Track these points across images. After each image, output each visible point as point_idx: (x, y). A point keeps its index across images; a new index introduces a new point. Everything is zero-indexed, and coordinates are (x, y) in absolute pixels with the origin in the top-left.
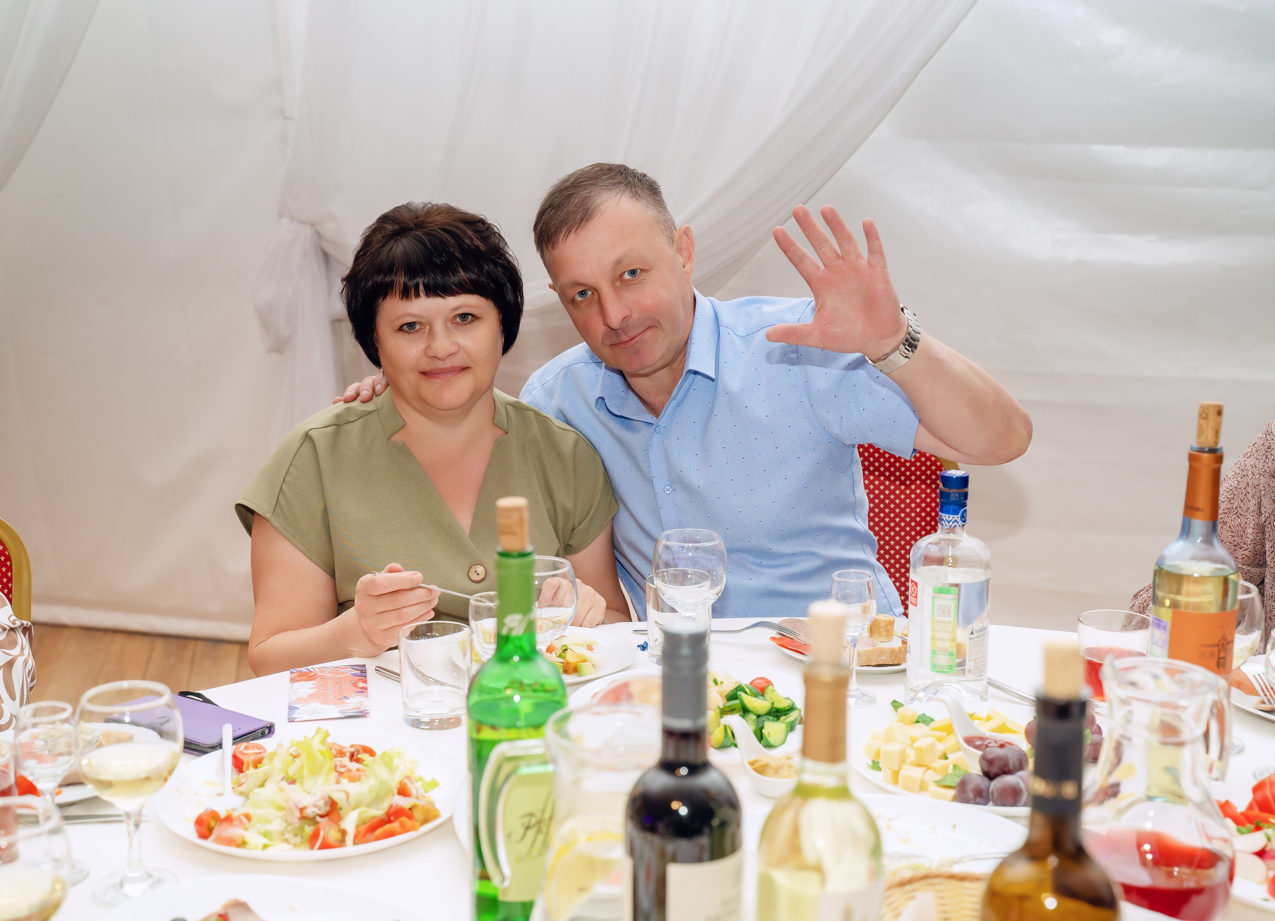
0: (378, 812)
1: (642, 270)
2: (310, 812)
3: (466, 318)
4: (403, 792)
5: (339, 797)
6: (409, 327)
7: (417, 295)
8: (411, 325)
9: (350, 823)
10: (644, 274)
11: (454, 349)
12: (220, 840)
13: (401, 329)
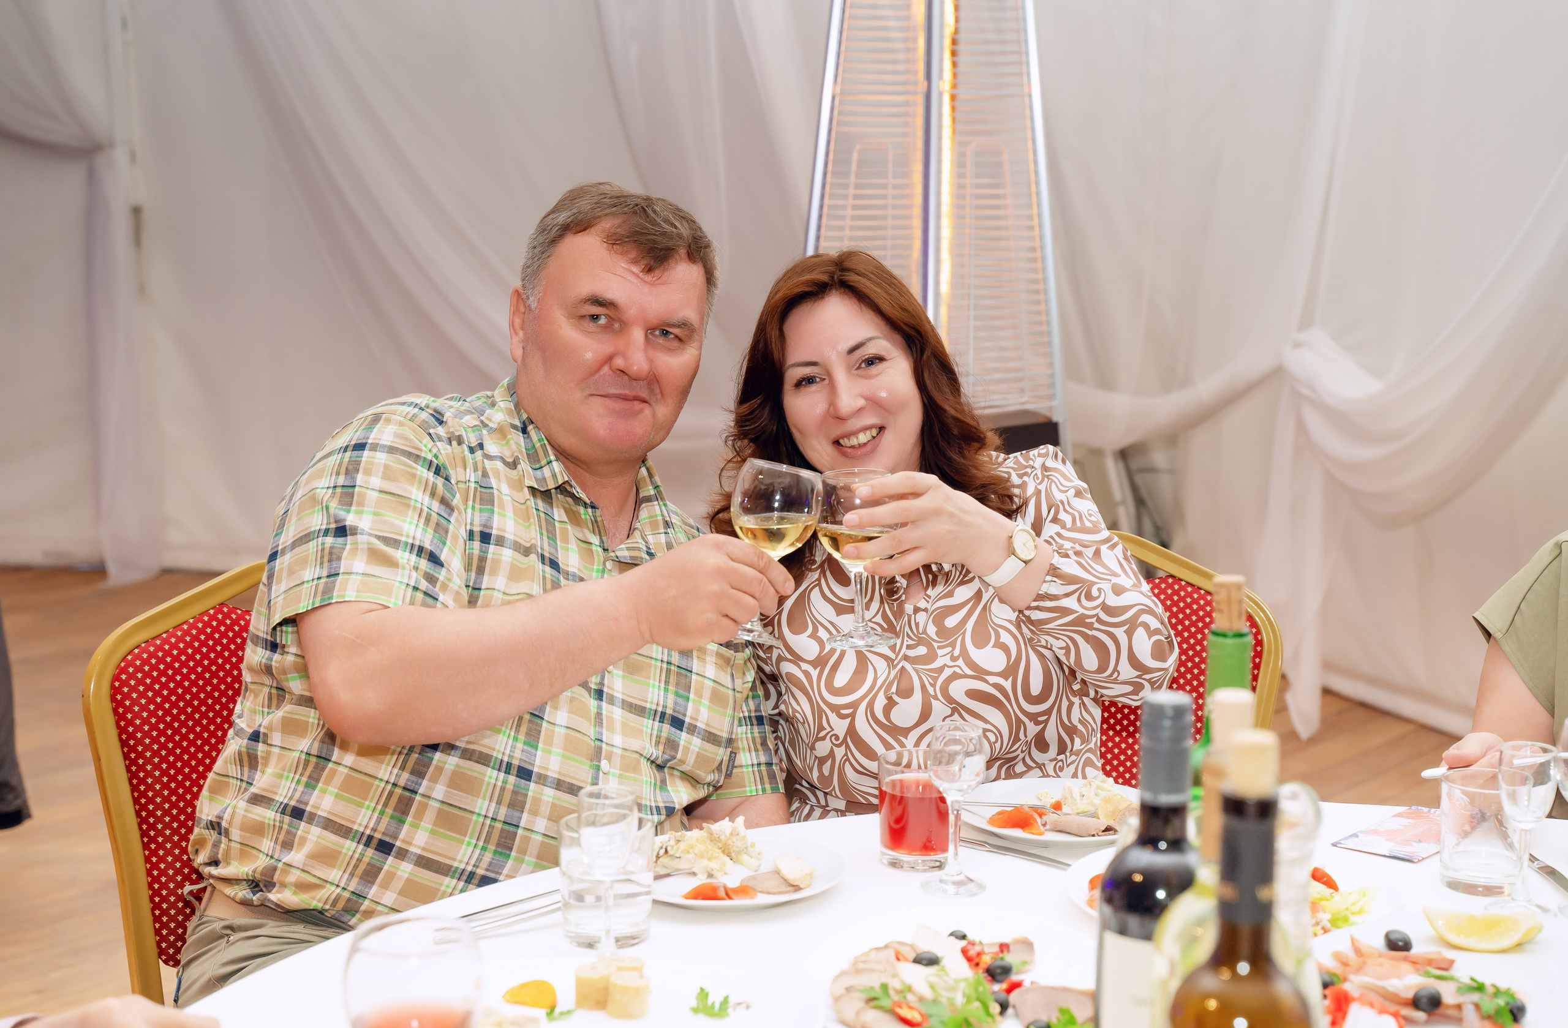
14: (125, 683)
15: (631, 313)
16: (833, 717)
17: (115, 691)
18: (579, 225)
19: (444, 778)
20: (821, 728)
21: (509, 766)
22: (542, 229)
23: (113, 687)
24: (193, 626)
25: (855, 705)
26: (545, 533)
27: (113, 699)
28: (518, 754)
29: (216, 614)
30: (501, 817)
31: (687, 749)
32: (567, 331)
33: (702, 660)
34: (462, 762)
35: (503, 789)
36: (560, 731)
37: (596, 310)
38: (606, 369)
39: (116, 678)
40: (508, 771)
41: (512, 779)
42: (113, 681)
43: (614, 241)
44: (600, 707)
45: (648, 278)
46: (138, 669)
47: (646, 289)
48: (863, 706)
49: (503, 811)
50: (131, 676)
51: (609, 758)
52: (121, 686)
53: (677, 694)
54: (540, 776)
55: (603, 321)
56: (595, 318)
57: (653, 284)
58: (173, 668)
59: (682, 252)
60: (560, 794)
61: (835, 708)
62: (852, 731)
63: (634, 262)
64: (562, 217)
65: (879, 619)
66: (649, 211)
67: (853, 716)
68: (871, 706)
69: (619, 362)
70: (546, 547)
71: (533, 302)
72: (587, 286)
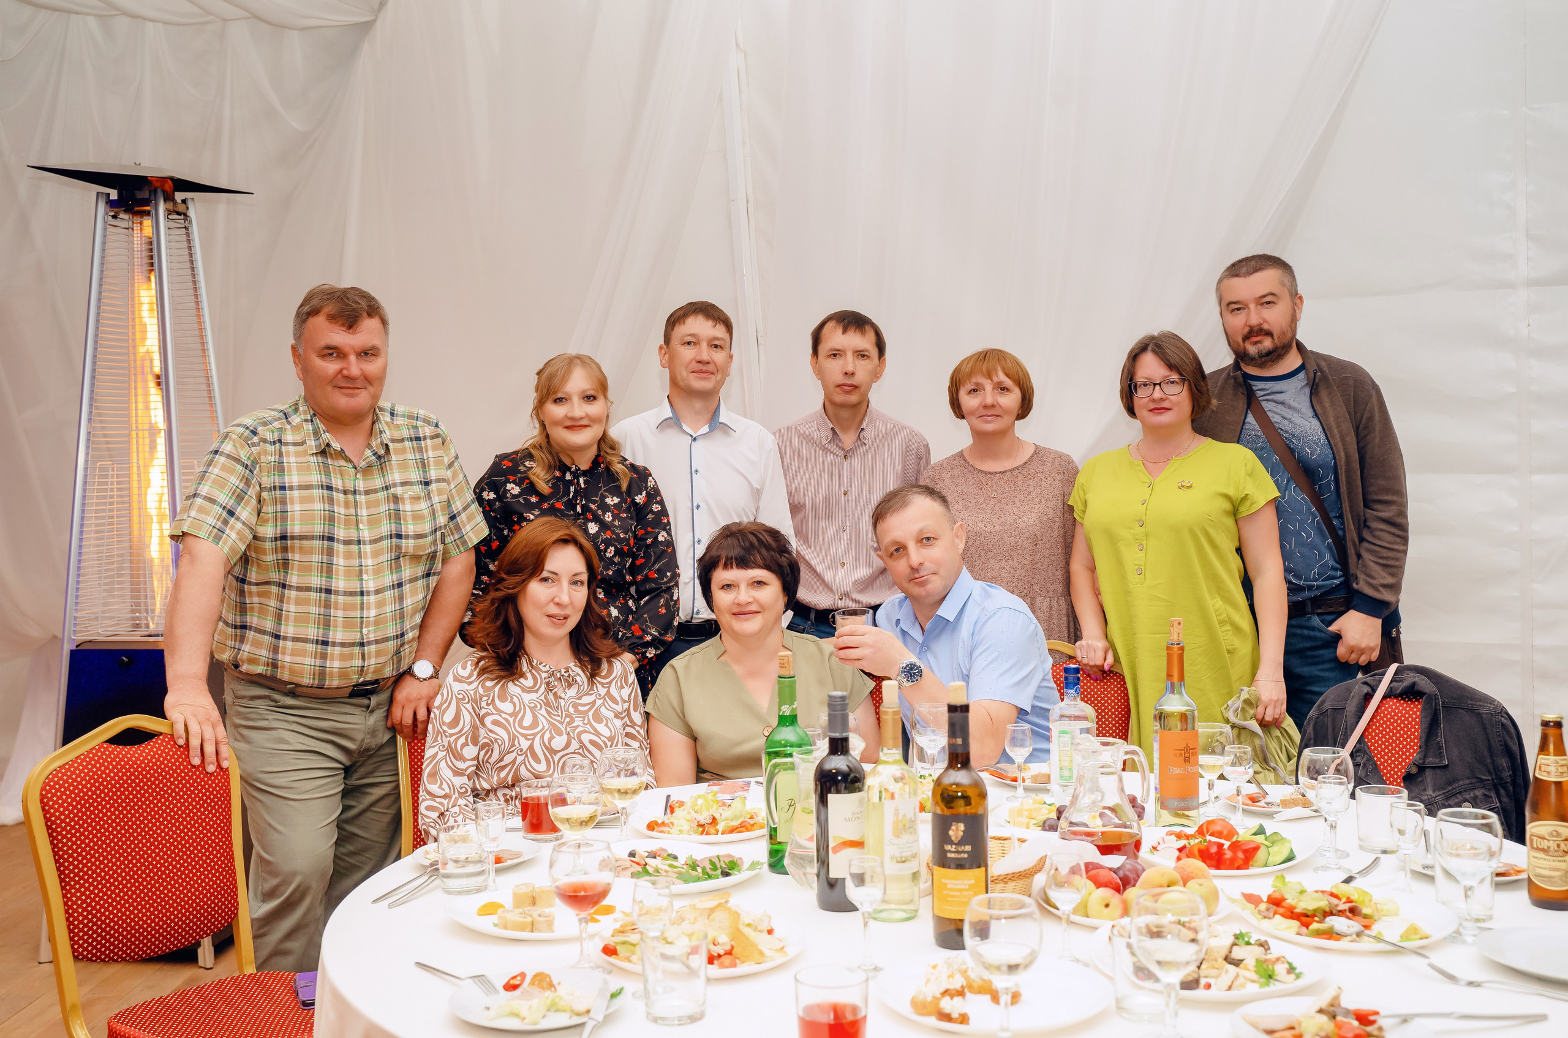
0: (736, 823)
1: (934, 538)
2: (702, 822)
3: (760, 583)
4: (752, 818)
5: (717, 816)
6: (727, 587)
7: (732, 567)
8: (729, 586)
9: (721, 827)
10: (935, 541)
11: (750, 600)
12: (658, 831)
13: (723, 588)
14: (49, 792)
15: (347, 349)
16: (522, 739)
17: (42, 797)
18: (314, 312)
19: (292, 602)
20: (513, 745)
21: (321, 589)
22: (298, 314)
23: (41, 794)
24: (87, 756)
25: (535, 735)
26: (323, 473)
27: (42, 801)
28: (324, 583)
29: (100, 748)
30: (322, 613)
31: (407, 547)
32: (319, 362)
33: (404, 504)
34: (299, 593)
35: (320, 600)
36: (341, 568)
37: (330, 351)
38: (340, 376)
39: (43, 789)
40: (321, 592)
41: (323, 595)
42: (41, 791)
43: (332, 318)
44: (360, 548)
45: (351, 331)
46: (57, 783)
47: (351, 336)
48: (538, 737)
49: (322, 610)
50: (53, 787)
51: (367, 573)
52: (46, 794)
53: (396, 523)
54: (335, 591)
55: (335, 355)
56: (331, 355)
57: (353, 334)
58: (77, 781)
59: (365, 314)
60: (346, 598)
61: (523, 735)
62: (531, 747)
63: (342, 325)
64: (306, 309)
65: (542, 698)
66: (345, 299)
67: (533, 740)
68: (542, 737)
69: (345, 372)
70: (324, 480)
71: (301, 351)
72: (323, 342)
